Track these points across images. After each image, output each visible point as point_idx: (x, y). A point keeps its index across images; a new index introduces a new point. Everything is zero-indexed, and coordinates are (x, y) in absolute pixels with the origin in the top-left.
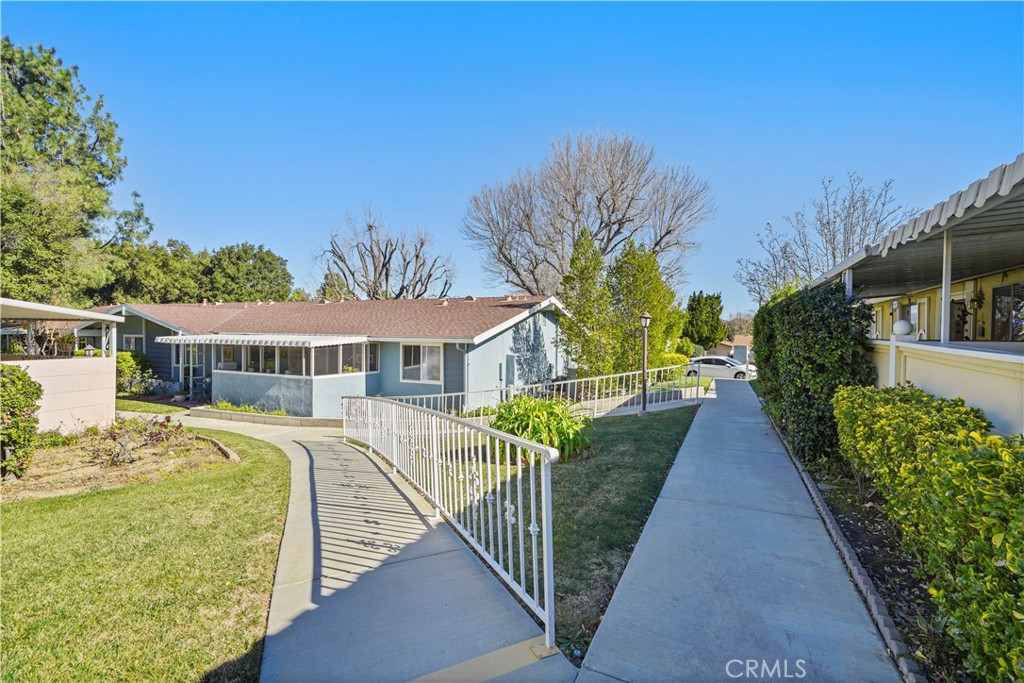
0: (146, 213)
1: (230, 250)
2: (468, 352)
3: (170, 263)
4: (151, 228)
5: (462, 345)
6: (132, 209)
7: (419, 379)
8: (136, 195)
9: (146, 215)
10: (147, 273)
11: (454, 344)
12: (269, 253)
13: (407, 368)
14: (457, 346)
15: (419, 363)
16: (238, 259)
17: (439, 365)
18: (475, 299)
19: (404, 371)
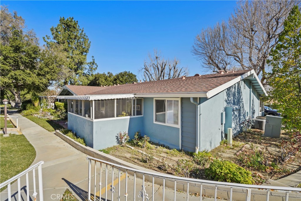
0: (96, 62)
1: (121, 73)
2: (200, 104)
3: (107, 78)
4: (97, 66)
5: (195, 99)
6: (92, 61)
7: (165, 122)
8: (93, 57)
9: (95, 63)
10: (102, 81)
11: (189, 98)
12: (131, 73)
13: (158, 114)
14: (192, 100)
15: (165, 111)
16: (123, 76)
17: (178, 114)
18: (200, 76)
19: (156, 115)
